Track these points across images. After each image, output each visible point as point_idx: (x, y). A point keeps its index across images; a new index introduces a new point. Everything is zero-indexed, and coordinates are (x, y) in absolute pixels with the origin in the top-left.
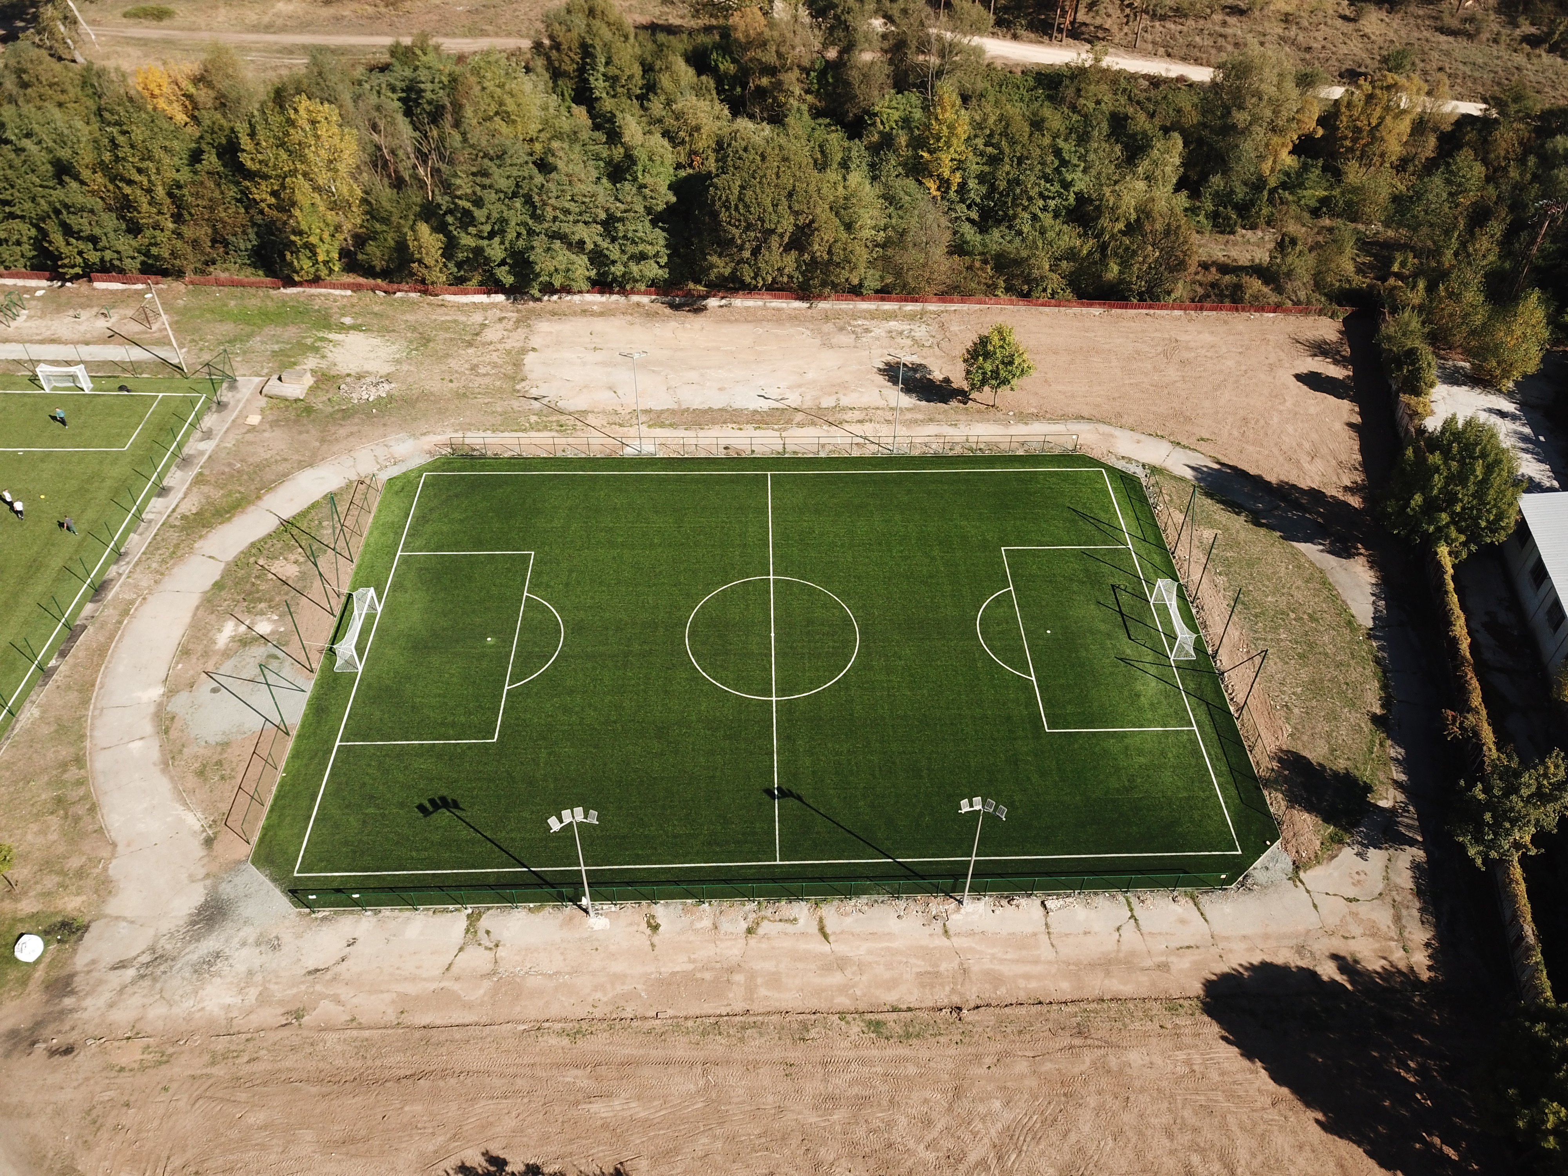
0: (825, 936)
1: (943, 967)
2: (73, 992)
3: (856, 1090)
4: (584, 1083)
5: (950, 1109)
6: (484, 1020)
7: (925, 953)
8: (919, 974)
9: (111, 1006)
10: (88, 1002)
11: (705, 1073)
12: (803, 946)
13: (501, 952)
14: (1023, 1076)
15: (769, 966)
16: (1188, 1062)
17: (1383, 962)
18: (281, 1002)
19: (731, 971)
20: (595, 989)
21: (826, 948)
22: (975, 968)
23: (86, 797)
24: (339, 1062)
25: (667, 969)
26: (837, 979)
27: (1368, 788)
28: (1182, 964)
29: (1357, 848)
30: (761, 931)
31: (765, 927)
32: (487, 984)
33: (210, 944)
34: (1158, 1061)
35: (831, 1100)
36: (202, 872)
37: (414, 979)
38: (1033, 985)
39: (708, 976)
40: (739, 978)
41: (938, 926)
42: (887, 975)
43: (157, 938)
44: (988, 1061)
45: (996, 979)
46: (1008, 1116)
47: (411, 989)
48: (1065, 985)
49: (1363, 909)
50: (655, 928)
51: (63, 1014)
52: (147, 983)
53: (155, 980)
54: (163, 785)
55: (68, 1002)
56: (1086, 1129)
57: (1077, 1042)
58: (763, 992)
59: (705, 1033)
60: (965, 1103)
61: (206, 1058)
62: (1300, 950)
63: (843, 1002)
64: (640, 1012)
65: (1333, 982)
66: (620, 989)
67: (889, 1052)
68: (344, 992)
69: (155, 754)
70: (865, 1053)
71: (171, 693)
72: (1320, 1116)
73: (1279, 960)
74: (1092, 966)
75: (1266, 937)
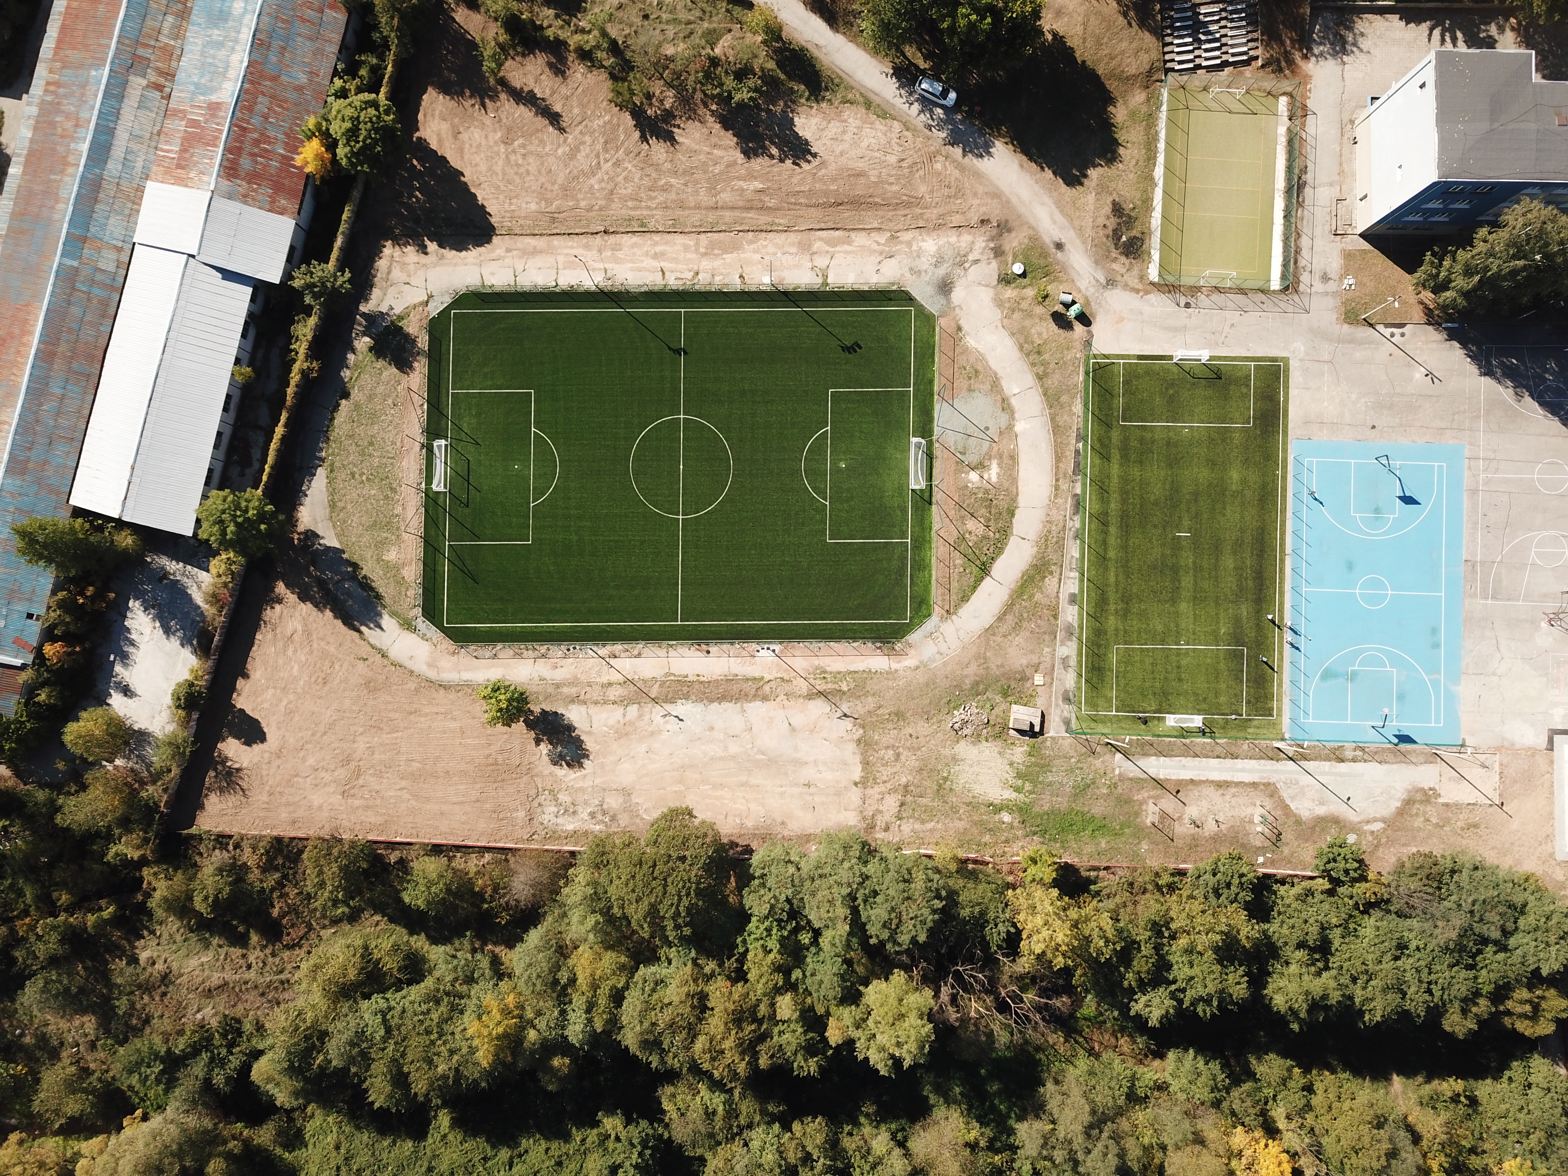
0: (662, 271)
1: (609, 253)
2: (992, 249)
3: (654, 194)
4: (767, 199)
5: (616, 185)
6: (813, 233)
7: (617, 261)
8: (621, 250)
9: (973, 242)
10: (984, 244)
11: (717, 202)
12: (673, 266)
13: (810, 265)
14: (583, 199)
15: (689, 256)
16: (511, 204)
17: (405, 250)
18: (902, 243)
19: (706, 254)
20: (766, 246)
21: (663, 264)
22: (595, 252)
23: (1028, 355)
24: (869, 213)
25: (735, 255)
26: (658, 249)
27: (371, 349)
28: (500, 252)
29: (391, 313)
30: (692, 274)
31: (690, 275)
32: (814, 249)
33: (941, 271)
34: (524, 205)
35: (665, 189)
36: (957, 311)
37: (846, 252)
38: (570, 244)
39: (716, 251)
40: (702, 250)
41: (609, 275)
42: (635, 250)
43: (965, 275)
44: (597, 207)
45: (587, 247)
46: (593, 181)
47: (846, 247)
48: (556, 243)
49: (404, 278)
50: (741, 277)
51: (992, 239)
52: (962, 253)
53: (959, 254)
54: (994, 364)
55: (992, 245)
56: (562, 175)
57: (556, 215)
58: (692, 243)
59: (717, 223)
60: (609, 187)
61: (925, 217)
62: (442, 257)
63: (656, 237)
64: (745, 235)
65: (431, 241)
66: (755, 246)
67: (638, 213)
68: (875, 246)
69: (1004, 384)
70: (649, 213)
71: (1010, 427)
72: (462, 179)
73: (454, 252)
74: (541, 252)
75: (455, 265)
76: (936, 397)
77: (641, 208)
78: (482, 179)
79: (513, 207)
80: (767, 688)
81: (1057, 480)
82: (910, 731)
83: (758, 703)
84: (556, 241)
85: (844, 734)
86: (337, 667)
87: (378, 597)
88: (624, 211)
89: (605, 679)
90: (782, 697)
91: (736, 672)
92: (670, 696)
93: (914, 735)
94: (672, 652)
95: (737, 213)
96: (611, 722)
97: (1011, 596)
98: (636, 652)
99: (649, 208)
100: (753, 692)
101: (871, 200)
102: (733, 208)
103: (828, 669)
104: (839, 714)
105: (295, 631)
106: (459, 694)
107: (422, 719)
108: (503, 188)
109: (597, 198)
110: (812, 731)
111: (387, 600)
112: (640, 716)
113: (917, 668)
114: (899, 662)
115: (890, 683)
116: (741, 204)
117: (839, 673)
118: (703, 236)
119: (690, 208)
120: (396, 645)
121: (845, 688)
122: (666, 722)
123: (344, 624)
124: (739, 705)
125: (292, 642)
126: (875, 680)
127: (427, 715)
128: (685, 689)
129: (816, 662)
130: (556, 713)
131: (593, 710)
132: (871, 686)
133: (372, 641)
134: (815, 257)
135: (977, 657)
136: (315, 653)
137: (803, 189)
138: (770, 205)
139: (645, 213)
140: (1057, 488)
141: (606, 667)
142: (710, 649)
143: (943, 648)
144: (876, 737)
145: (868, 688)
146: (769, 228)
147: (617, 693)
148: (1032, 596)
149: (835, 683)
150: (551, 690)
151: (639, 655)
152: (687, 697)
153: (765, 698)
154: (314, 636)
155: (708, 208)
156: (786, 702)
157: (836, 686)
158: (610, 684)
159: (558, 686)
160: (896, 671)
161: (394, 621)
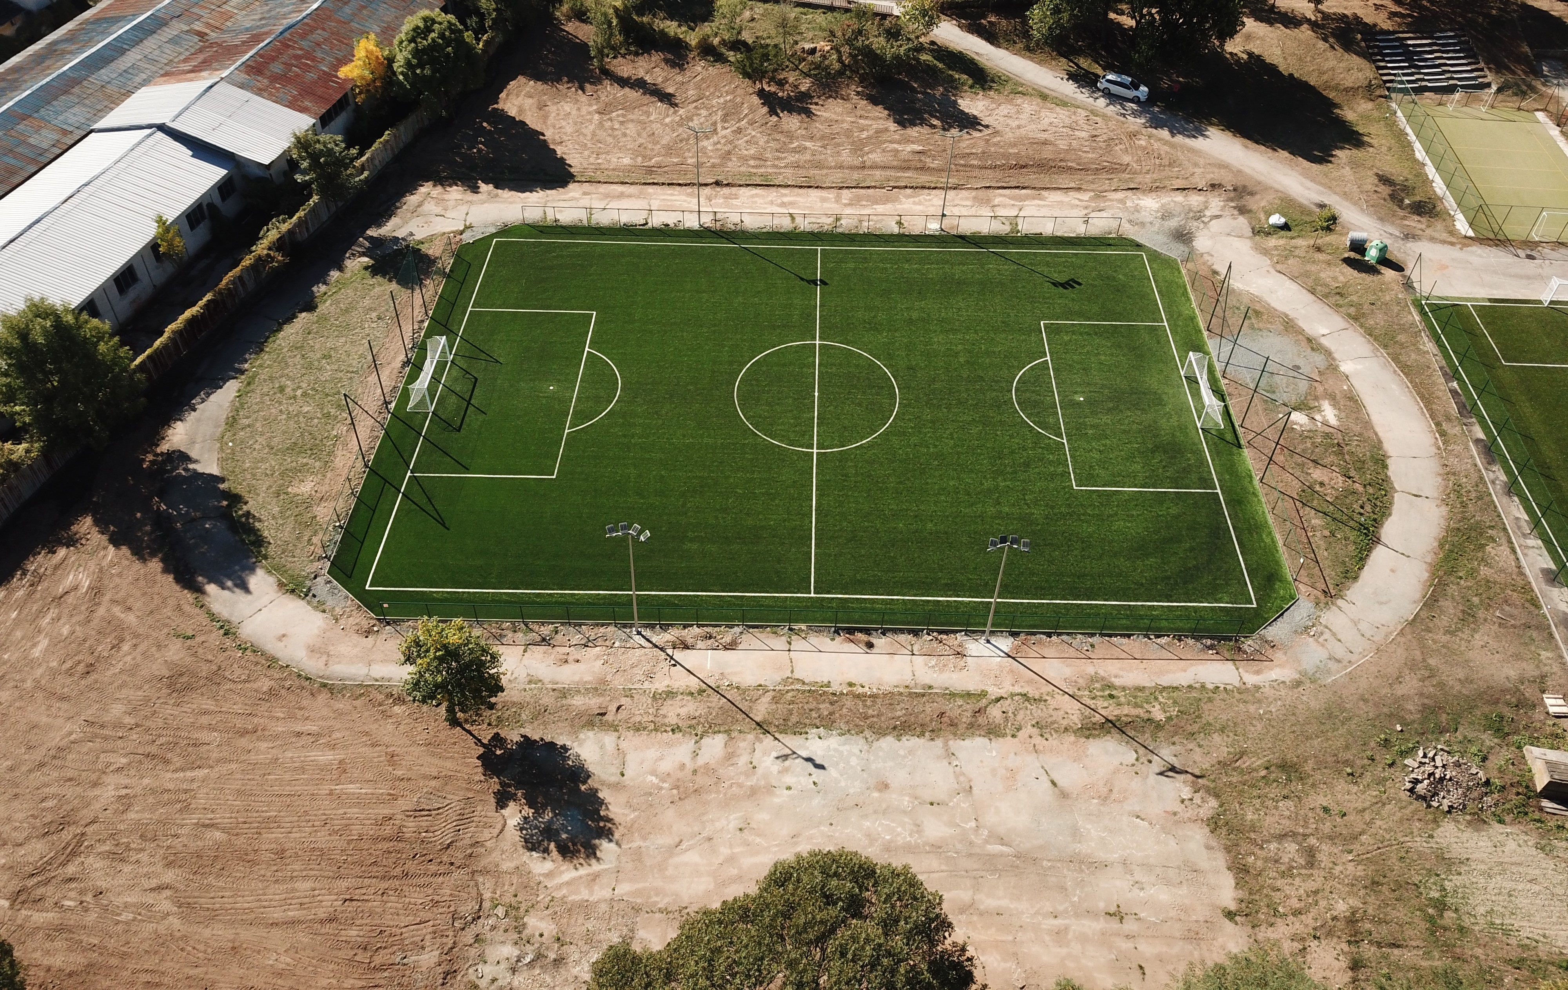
0: (791, 216)
1: (721, 201)
2: (1234, 208)
3: (783, 155)
5: (735, 147)
6: (992, 190)
7: (731, 207)
8: (736, 198)
9: (1206, 202)
10: (1221, 204)
11: (864, 162)
12: (806, 212)
13: (991, 214)
14: (692, 157)
16: (598, 158)
17: (448, 189)
18: (1111, 200)
19: (850, 204)
23: (1325, 297)
24: (1063, 176)
25: (889, 206)
26: (785, 200)
27: (367, 268)
28: (574, 195)
29: (410, 238)
30: (831, 219)
31: (828, 220)
32: (995, 202)
33: (1173, 224)
34: (614, 160)
35: (797, 151)
36: (1206, 257)
37: (1039, 206)
38: (669, 191)
39: (864, 203)
40: (845, 201)
41: (719, 218)
42: (756, 199)
43: (1206, 227)
44: (708, 164)
45: (691, 195)
46: (706, 143)
47: (1038, 202)
48: (651, 191)
49: (438, 210)
50: (899, 223)
51: (1231, 200)
52: (1195, 209)
53: (1191, 210)
54: (1278, 305)
55: (1233, 205)
56: (667, 137)
57: (655, 169)
58: (831, 195)
59: (865, 180)
60: (726, 148)
61: (1136, 181)
63: (784, 190)
64: (903, 190)
68: (1076, 202)
69: (1303, 325)
71: (1332, 366)
72: (542, 137)
73: (514, 192)
74: (629, 196)
75: (512, 202)
76: (1205, 333)
77: (766, 167)
78: (565, 138)
79: (599, 161)
80: (995, 712)
81: (1438, 424)
82: (1322, 801)
83: (980, 742)
84: (651, 189)
85: (1178, 807)
86: (126, 647)
87: (259, 542)
88: (743, 169)
89: (660, 685)
90: (1028, 730)
91: (928, 681)
92: (794, 719)
93: (1335, 809)
94: (798, 643)
95: (889, 173)
96: (666, 766)
97: (1433, 575)
98: (728, 639)
99: (776, 166)
100: (967, 717)
101: (1063, 164)
102: (884, 168)
103: (1117, 682)
104: (1157, 765)
105: (76, 588)
106: (358, 703)
107: (263, 745)
108: (589, 145)
109: (711, 157)
110: (1105, 799)
111: (271, 550)
112: (730, 757)
113: (1298, 684)
114: (1258, 672)
115: (1252, 708)
116: (895, 163)
117: (1141, 689)
118: (845, 191)
119: (830, 168)
120: (259, 617)
121: (1158, 715)
122: (786, 770)
123: (178, 580)
124: (939, 742)
125: (60, 605)
126: (1217, 703)
127: (276, 737)
128: (825, 708)
129: (1090, 669)
130: (552, 745)
131: (630, 741)
132: (1212, 713)
133: (216, 608)
134: (995, 209)
135: (1413, 666)
136: (96, 622)
137: (974, 151)
138: (932, 165)
139: (770, 170)
140: (1443, 434)
141: (665, 665)
142: (874, 641)
143: (1339, 651)
144: (1249, 816)
145: (1207, 717)
146: (933, 185)
147: (683, 712)
148: (1472, 573)
149: (1136, 706)
150: (547, 700)
151: (731, 646)
152: (828, 723)
153: (993, 732)
154: (107, 597)
155: (852, 168)
156: (1038, 740)
157: (1140, 712)
158: (670, 694)
159: (564, 693)
160: (1257, 688)
161: (272, 580)
